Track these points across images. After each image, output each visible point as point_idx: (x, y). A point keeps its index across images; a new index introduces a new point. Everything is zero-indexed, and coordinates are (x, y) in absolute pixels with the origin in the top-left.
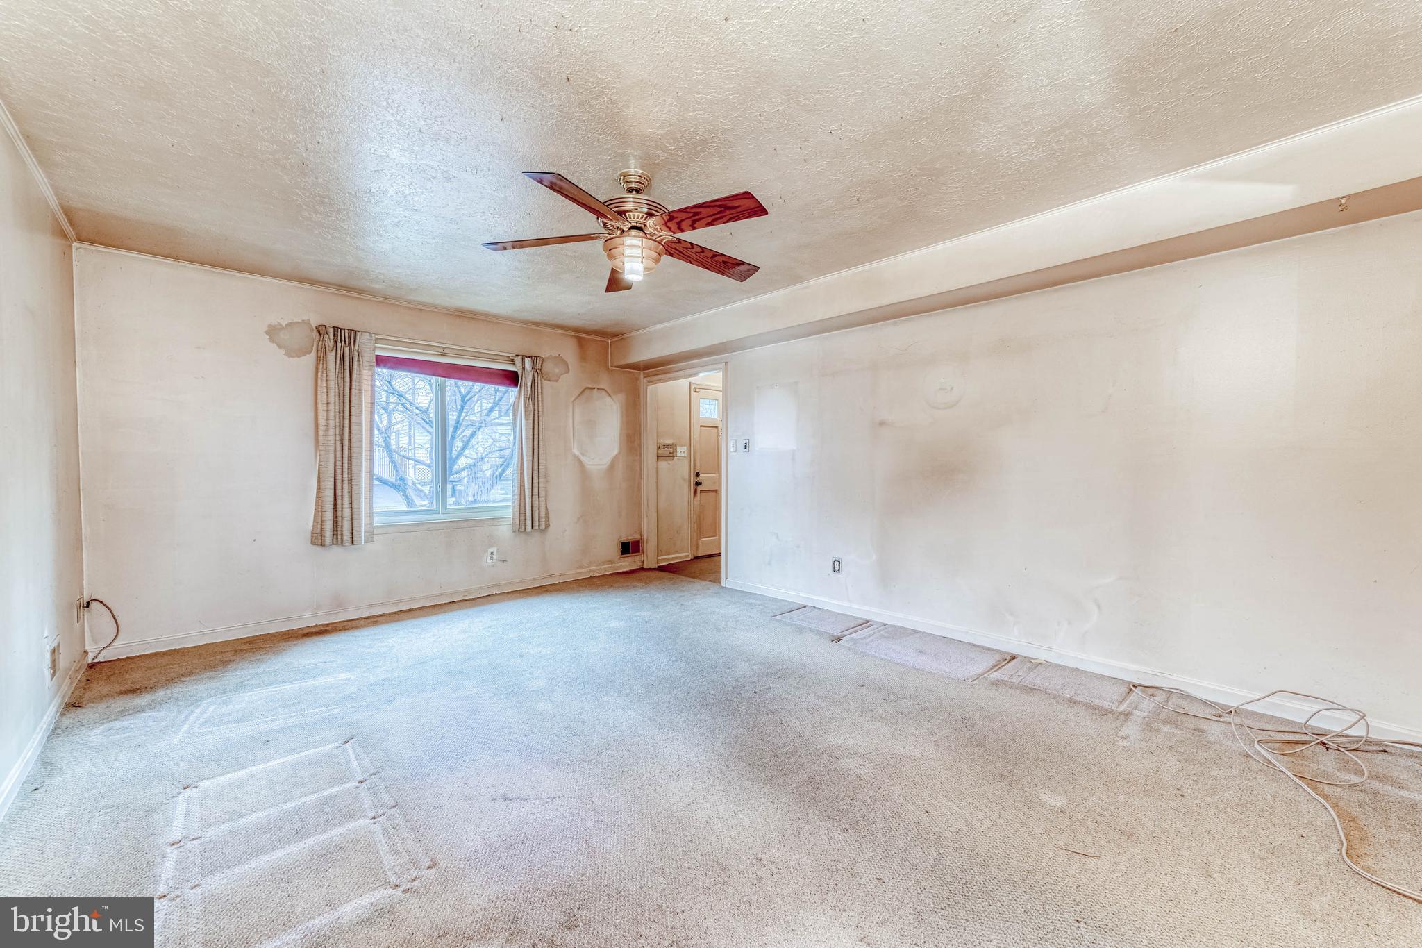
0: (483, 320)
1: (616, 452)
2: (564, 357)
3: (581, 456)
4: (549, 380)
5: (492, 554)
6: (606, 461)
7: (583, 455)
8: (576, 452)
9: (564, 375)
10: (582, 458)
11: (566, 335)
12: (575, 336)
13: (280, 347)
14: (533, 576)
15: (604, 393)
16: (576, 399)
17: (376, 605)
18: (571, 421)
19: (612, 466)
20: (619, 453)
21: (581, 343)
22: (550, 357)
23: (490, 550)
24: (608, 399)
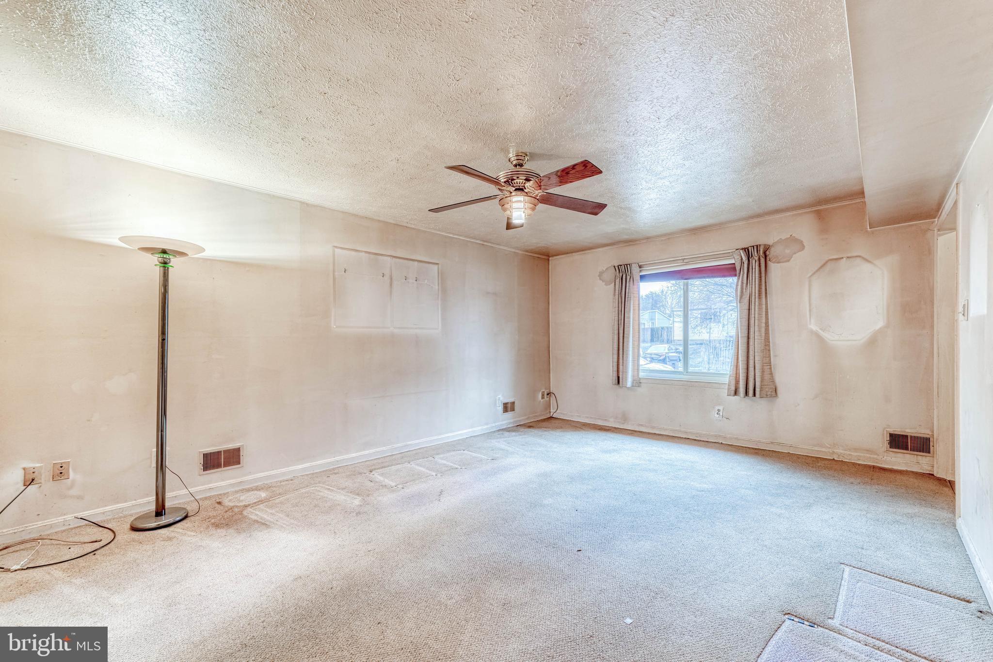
0: (713, 230)
1: (880, 324)
2: (797, 236)
3: (820, 331)
4: (778, 263)
5: (719, 410)
6: (862, 336)
7: (823, 330)
8: (813, 327)
9: (798, 254)
10: (825, 335)
11: (800, 214)
12: (812, 211)
13: (603, 281)
14: (759, 437)
15: (858, 260)
16: (814, 273)
17: (642, 425)
18: (806, 299)
19: (873, 342)
20: (887, 326)
21: (820, 216)
22: (780, 242)
23: (717, 408)
24: (866, 267)
